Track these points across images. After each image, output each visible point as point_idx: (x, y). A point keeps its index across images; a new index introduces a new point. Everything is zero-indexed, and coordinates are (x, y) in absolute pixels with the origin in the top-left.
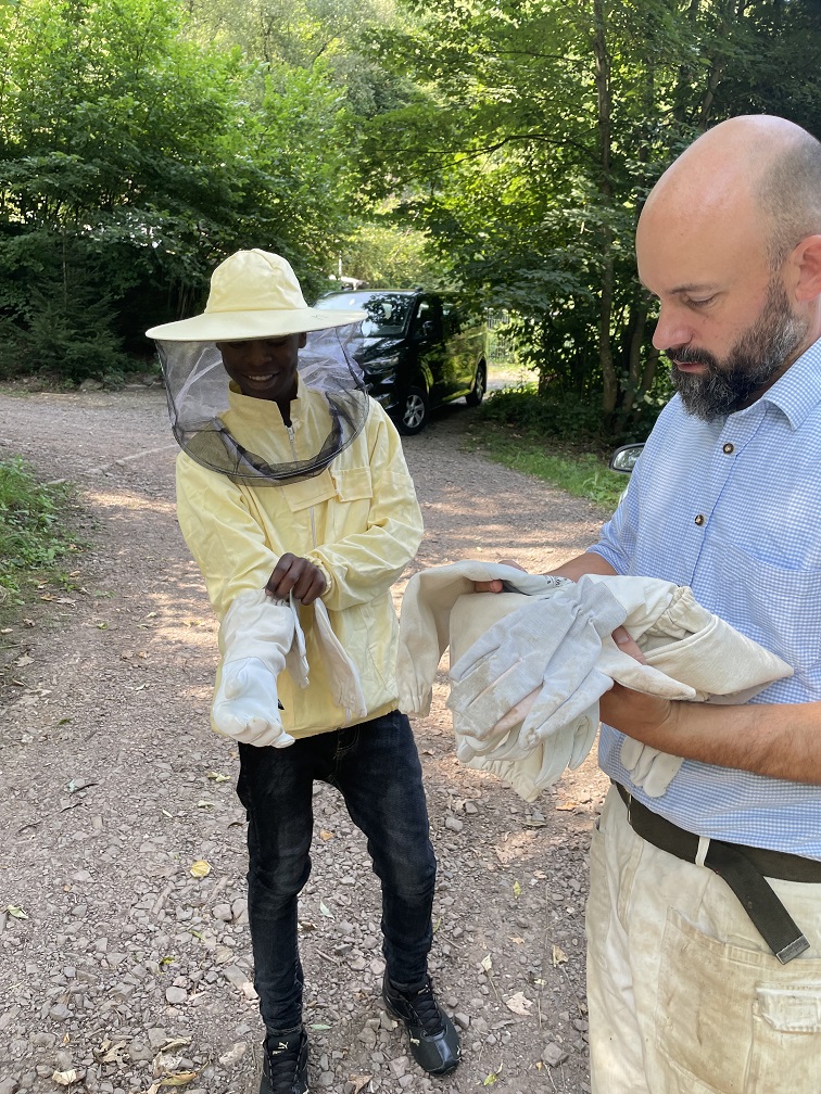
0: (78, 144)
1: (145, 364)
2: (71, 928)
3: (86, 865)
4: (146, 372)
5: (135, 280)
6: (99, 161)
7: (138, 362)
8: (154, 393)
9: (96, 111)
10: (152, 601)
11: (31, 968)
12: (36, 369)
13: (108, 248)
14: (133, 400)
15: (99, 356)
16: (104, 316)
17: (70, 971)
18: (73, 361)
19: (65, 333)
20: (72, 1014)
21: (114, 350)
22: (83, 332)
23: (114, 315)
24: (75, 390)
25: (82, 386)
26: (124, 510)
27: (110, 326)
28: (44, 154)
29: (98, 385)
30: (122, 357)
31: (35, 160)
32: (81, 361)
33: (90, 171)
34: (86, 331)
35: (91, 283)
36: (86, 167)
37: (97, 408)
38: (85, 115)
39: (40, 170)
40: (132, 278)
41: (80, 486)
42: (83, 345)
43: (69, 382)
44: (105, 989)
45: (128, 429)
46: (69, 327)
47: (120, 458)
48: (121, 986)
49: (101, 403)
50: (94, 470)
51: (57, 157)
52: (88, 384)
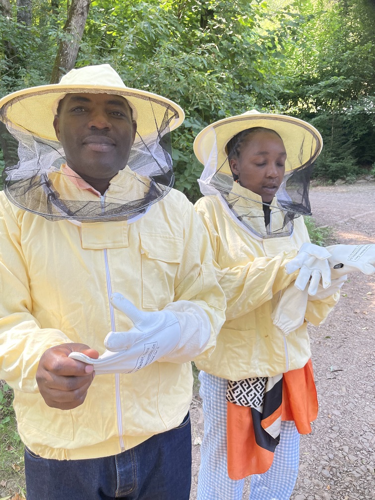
0: (344, 71)
1: (367, 170)
2: (331, 436)
3: (339, 408)
4: (367, 174)
5: (365, 130)
6: (353, 77)
7: (363, 170)
8: (370, 184)
9: (353, 54)
10: (370, 286)
11: (314, 448)
12: (316, 176)
13: (353, 117)
14: (359, 188)
15: (345, 168)
16: (348, 149)
17: (331, 456)
18: (332, 171)
19: (330, 159)
20: (331, 477)
21: (352, 165)
22: (339, 157)
23: (354, 148)
24: (333, 184)
25: (336, 183)
26: (355, 241)
27: (352, 153)
28: (327, 80)
29: (344, 182)
30: (356, 168)
31: (324, 83)
32: (336, 171)
33: (349, 82)
34: (340, 157)
35: (344, 135)
36: (346, 81)
37: (343, 192)
38: (348, 57)
39: (325, 87)
40: (364, 129)
41: (335, 229)
42: (338, 164)
43: (330, 181)
44: (347, 471)
45: (357, 202)
46: (332, 156)
47: (353, 216)
48: (354, 472)
49: (344, 190)
50: (341, 222)
51: (334, 79)
52: (339, 181)
